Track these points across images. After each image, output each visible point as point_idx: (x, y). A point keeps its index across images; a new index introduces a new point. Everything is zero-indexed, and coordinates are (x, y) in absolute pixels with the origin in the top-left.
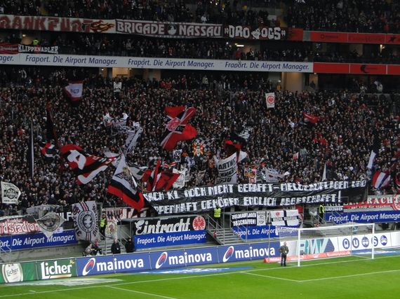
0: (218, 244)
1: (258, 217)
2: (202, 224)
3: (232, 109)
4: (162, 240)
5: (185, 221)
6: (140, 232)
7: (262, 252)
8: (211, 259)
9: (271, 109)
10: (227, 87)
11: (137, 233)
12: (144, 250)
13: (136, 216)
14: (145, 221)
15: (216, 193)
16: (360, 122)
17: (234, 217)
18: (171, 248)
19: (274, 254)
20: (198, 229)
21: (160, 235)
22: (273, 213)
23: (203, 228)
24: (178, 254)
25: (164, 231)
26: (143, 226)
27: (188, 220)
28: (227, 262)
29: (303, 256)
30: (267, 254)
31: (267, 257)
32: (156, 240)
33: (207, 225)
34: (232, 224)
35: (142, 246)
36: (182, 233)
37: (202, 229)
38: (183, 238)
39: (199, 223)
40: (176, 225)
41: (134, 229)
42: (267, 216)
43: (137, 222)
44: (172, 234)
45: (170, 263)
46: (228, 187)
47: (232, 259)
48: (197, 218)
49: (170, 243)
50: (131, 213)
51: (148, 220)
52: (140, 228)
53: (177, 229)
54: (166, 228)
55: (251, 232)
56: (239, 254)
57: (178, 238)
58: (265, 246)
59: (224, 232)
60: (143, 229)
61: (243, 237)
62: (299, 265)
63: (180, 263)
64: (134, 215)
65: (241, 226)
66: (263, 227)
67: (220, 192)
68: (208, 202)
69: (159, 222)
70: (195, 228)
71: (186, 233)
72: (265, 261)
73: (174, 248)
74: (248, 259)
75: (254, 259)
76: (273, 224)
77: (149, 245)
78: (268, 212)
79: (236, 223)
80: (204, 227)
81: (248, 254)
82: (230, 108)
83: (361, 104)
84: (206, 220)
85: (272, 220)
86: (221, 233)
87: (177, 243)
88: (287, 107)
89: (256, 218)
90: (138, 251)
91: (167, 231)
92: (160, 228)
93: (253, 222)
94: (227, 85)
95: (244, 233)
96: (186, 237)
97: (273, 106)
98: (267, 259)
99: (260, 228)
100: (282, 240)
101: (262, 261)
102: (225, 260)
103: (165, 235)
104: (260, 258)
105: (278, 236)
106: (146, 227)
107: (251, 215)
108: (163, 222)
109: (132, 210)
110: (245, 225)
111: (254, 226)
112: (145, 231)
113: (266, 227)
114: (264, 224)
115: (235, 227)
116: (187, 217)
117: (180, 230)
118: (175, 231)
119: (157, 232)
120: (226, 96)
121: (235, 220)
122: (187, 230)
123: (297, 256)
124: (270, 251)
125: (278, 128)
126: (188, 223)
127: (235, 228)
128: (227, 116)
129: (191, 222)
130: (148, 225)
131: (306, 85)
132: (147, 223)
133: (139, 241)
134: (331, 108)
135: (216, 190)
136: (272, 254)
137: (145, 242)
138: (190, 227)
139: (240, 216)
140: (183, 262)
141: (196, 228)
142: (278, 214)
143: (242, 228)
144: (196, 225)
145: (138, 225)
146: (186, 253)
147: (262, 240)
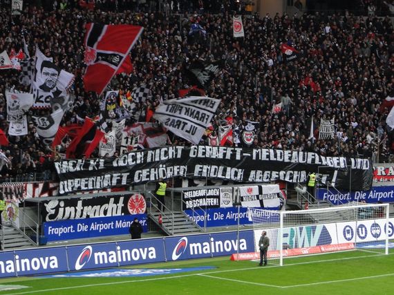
0: (165, 234)
1: (222, 194)
2: (141, 206)
3: (183, 39)
4: (84, 228)
5: (116, 202)
6: (52, 217)
7: (228, 245)
8: (154, 257)
9: (240, 39)
10: (175, 8)
11: (47, 219)
12: (58, 244)
13: (46, 195)
14: (60, 201)
15: (157, 159)
16: (366, 58)
17: (187, 195)
18: (97, 240)
19: (245, 248)
20: (135, 213)
21: (81, 221)
22: (243, 190)
23: (142, 211)
24: (108, 248)
25: (88, 216)
26: (57, 208)
27: (122, 199)
28: (178, 260)
29: (286, 251)
30: (236, 248)
31: (236, 252)
32: (75, 228)
33: (148, 206)
34: (185, 205)
35: (55, 238)
36: (113, 219)
37: (141, 213)
38: (114, 225)
39: (136, 204)
40: (103, 207)
41: (44, 212)
42: (235, 193)
43: (47, 202)
44: (99, 221)
45: (96, 262)
46: (176, 150)
47: (185, 255)
48: (134, 197)
49: (96, 233)
50: (39, 190)
51: (63, 200)
52: (53, 212)
53: (105, 212)
54: (89, 211)
55: (212, 217)
56: (195, 248)
57: (107, 226)
58: (232, 236)
59: (173, 216)
60: (57, 212)
61: (201, 223)
62: (281, 264)
63: (111, 261)
64: (43, 192)
65: (196, 208)
66: (229, 209)
67: (163, 158)
68: (145, 172)
69: (80, 203)
70: (130, 211)
71: (118, 218)
72: (233, 259)
73: (101, 240)
74: (208, 256)
75: (217, 255)
76: (244, 205)
77: (65, 237)
78: (236, 188)
79: (189, 205)
80: (144, 209)
81: (207, 248)
82: (179, 38)
83: (367, 31)
84: (147, 200)
85: (242, 199)
86: (168, 218)
87: (105, 233)
88: (262, 37)
89: (218, 197)
90: (50, 244)
91: (92, 216)
92: (82, 211)
93: (214, 202)
94: (175, 5)
95: (202, 218)
96: (119, 225)
97: (242, 35)
98: (235, 256)
99: (225, 211)
100: (257, 228)
101: (229, 258)
102: (175, 257)
103: (88, 221)
104: (225, 254)
105: (251, 223)
106: (61, 210)
107: (211, 193)
108: (86, 203)
109: (41, 186)
110: (203, 207)
111: (216, 208)
112: (60, 216)
113: (234, 210)
114: (231, 205)
115: (189, 209)
116: (121, 196)
117: (109, 215)
118: (102, 215)
119: (78, 217)
120: (174, 21)
121: (188, 199)
122: (119, 214)
123: (279, 251)
124: (240, 243)
125: (249, 67)
126: (121, 204)
127: (189, 211)
128: (176, 50)
129: (125, 202)
130: (64, 207)
131: (288, 4)
132: (62, 204)
133: (51, 230)
134: (324, 38)
135: (157, 155)
136: (242, 249)
137: (59, 231)
138: (125, 209)
139: (195, 194)
140: (115, 261)
141: (133, 212)
142: (250, 191)
143: (199, 210)
144: (133, 207)
145: (50, 207)
146: (119, 248)
147: (228, 229)
